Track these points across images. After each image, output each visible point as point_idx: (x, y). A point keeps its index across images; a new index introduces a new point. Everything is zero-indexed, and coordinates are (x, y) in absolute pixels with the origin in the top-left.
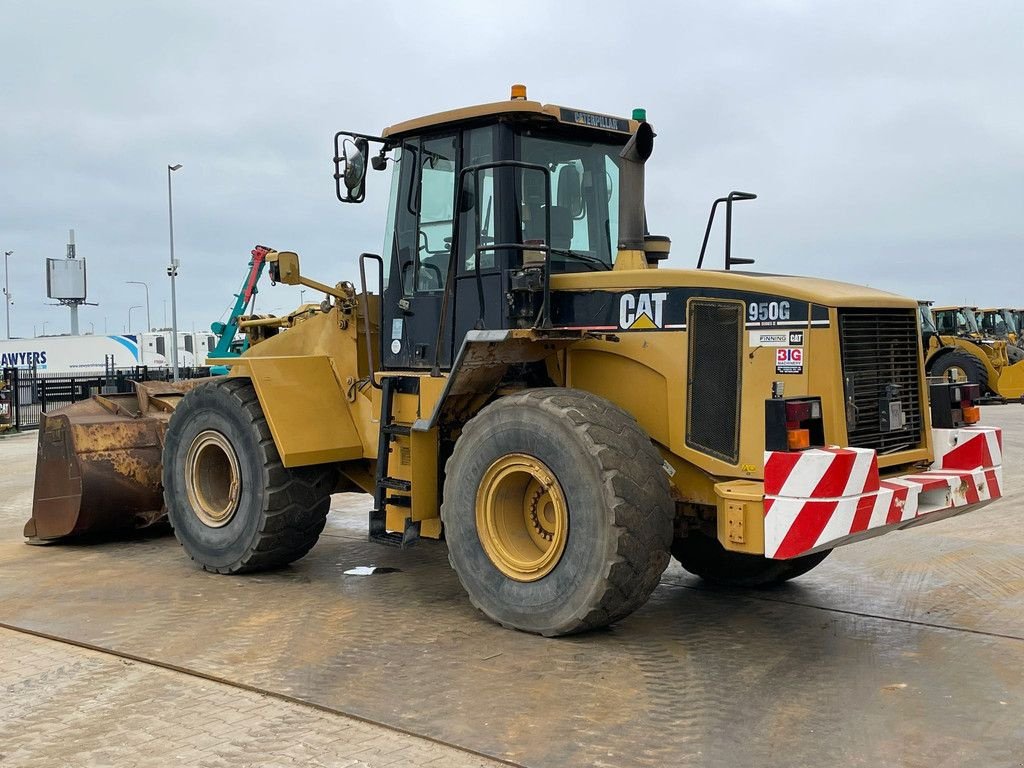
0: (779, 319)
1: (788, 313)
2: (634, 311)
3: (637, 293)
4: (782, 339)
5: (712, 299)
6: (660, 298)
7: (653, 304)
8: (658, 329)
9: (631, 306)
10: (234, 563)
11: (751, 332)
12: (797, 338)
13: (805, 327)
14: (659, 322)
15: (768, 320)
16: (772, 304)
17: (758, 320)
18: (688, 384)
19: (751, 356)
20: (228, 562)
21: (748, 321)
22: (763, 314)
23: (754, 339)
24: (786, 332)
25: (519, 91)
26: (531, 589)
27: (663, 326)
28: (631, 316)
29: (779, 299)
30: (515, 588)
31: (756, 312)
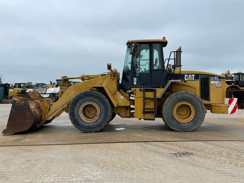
0: (217, 79)
1: (218, 78)
2: (188, 77)
3: (188, 75)
4: (217, 82)
5: (204, 76)
6: (193, 75)
7: (192, 76)
8: (193, 81)
9: (187, 76)
10: (98, 130)
11: (212, 81)
12: (220, 82)
13: (221, 80)
14: (193, 79)
15: (215, 79)
16: (215, 77)
17: (213, 79)
18: (200, 89)
19: (212, 85)
20: (96, 130)
21: (211, 79)
22: (214, 78)
23: (212, 82)
24: (218, 81)
25: (164, 38)
26: (187, 124)
27: (194, 80)
28: (187, 78)
29: (216, 76)
30: (183, 124)
31: (212, 78)
